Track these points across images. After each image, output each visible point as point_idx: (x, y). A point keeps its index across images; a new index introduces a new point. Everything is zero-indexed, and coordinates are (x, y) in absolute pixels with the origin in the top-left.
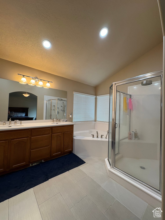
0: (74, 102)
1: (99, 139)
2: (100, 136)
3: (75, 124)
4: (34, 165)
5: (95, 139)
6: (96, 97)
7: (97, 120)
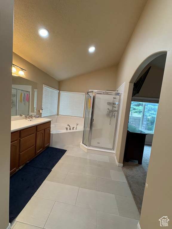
0: (44, 96)
1: (72, 131)
2: (72, 128)
3: (52, 120)
4: (20, 168)
5: (69, 131)
6: (59, 91)
7: (60, 114)
